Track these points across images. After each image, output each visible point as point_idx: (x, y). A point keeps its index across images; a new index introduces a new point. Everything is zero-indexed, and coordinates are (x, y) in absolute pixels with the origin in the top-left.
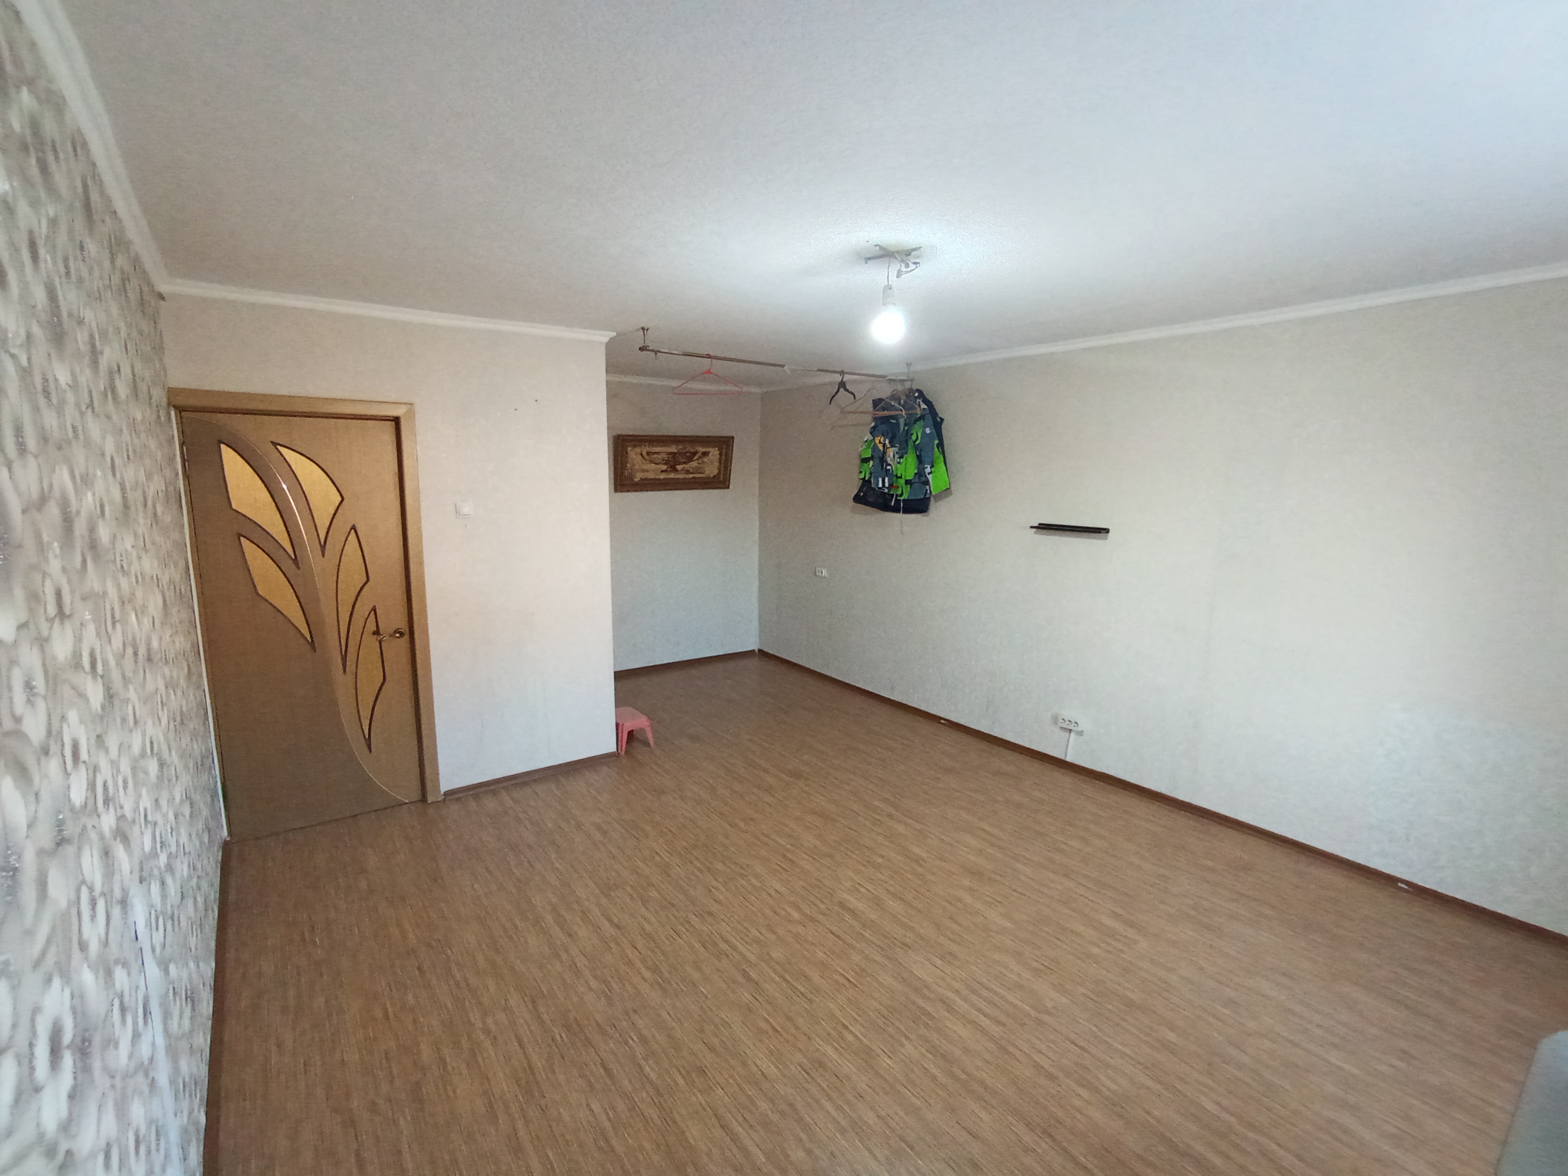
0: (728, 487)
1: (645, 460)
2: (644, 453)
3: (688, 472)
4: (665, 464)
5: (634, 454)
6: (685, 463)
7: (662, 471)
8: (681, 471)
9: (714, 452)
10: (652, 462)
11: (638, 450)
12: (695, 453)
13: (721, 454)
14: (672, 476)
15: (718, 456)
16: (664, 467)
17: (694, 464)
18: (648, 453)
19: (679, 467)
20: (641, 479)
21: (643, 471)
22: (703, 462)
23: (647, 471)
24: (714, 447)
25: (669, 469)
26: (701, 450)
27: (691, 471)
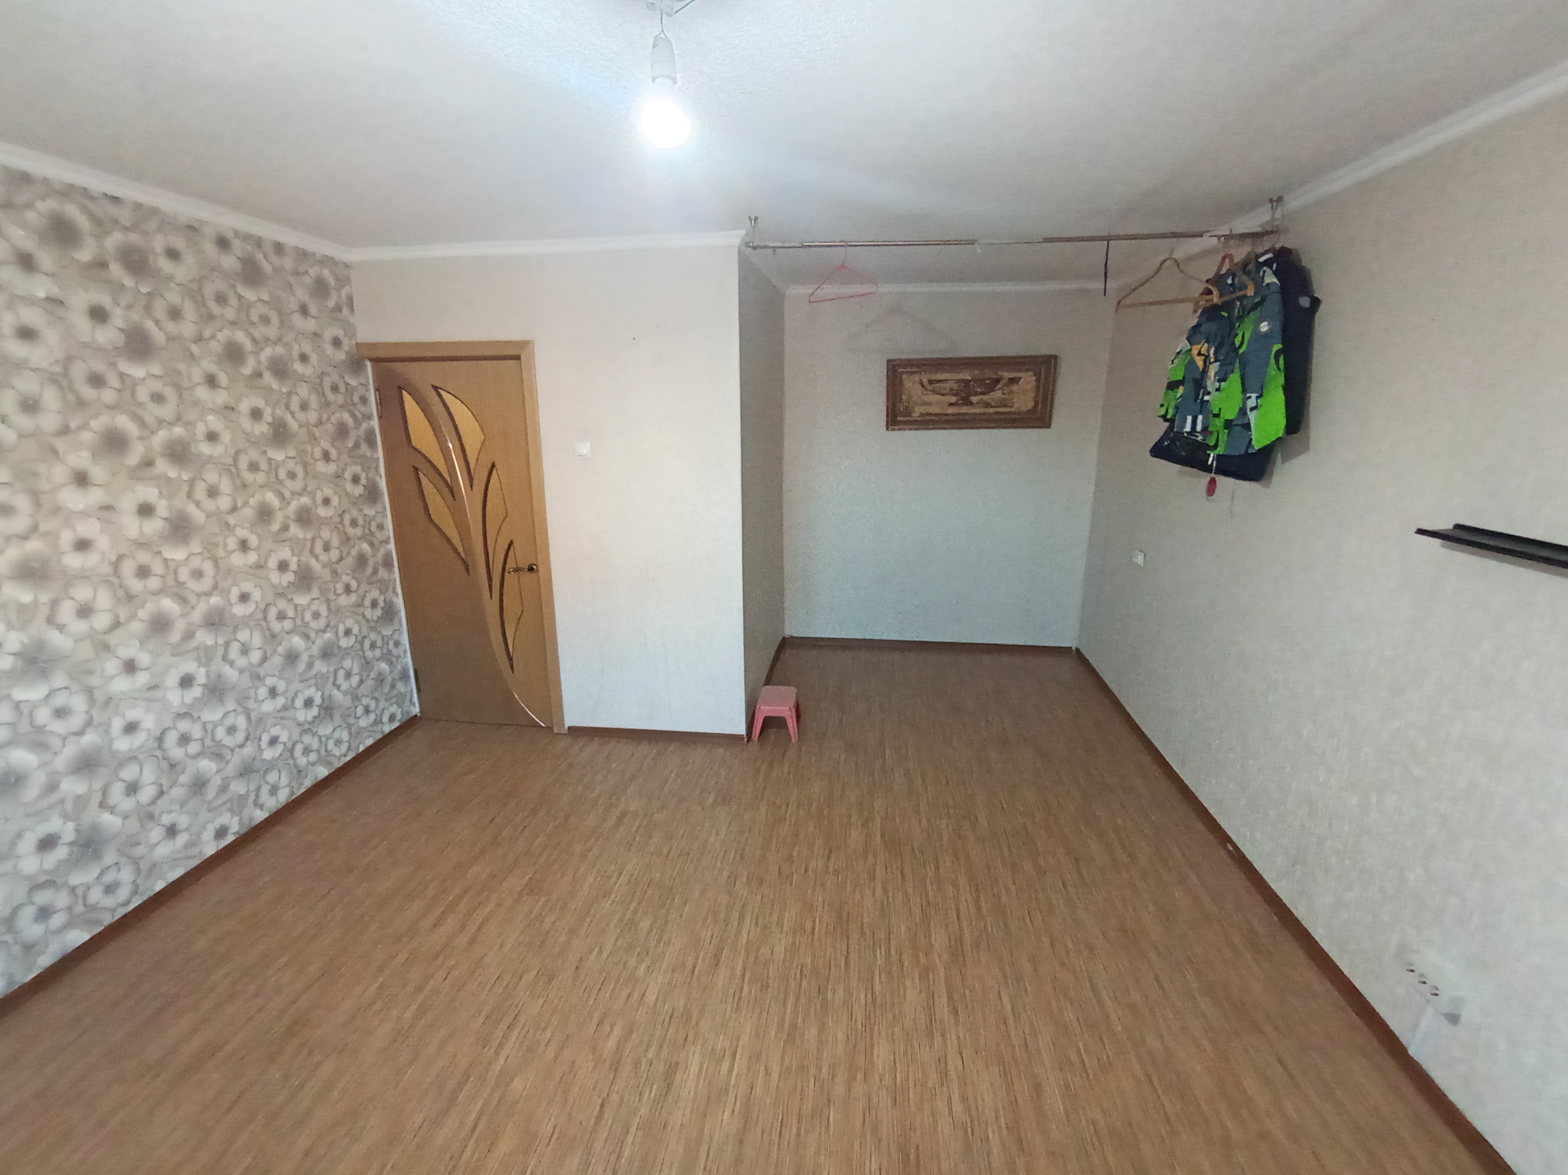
0: (1048, 426)
1: (927, 390)
2: (925, 380)
3: (987, 405)
4: (954, 395)
5: (911, 384)
6: (982, 394)
7: (951, 404)
8: (977, 403)
9: (1028, 380)
10: (934, 391)
11: (916, 378)
12: (998, 381)
13: (1038, 381)
14: (965, 410)
15: (1034, 384)
16: (953, 399)
17: (997, 394)
18: (931, 382)
19: (974, 399)
20: (922, 415)
21: (925, 404)
22: (1012, 392)
23: (929, 404)
24: (1027, 370)
25: (960, 402)
26: (1007, 375)
27: (993, 404)
